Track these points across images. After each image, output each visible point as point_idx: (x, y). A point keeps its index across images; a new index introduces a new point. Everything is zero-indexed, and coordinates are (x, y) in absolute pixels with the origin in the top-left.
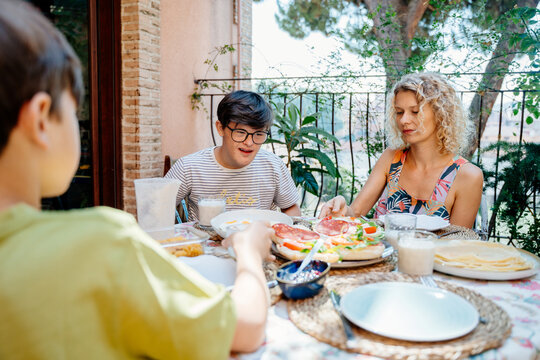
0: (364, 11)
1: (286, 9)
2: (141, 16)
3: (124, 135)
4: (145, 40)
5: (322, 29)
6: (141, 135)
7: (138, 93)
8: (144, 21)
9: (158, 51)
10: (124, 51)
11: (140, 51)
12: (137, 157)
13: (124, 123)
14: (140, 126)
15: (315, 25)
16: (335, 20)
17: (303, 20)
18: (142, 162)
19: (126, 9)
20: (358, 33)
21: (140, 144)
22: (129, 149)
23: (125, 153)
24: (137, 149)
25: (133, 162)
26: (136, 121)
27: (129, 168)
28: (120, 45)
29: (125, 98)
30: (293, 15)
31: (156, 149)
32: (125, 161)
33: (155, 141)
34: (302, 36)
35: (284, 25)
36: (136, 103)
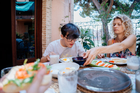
0: (98, 12)
1: (82, 12)
2: (47, 9)
3: (43, 37)
4: (48, 15)
5: (89, 16)
6: (46, 37)
7: (46, 27)
9: (51, 17)
10: (43, 17)
11: (46, 17)
12: (45, 42)
13: (43, 34)
14: (46, 35)
15: (87, 15)
16: (92, 14)
17: (85, 14)
19: (43, 8)
20: (96, 17)
21: (46, 39)
22: (44, 40)
23: (43, 41)
24: (45, 40)
25: (44, 43)
27: (44, 45)
29: (43, 28)
30: (83, 13)
31: (50, 40)
32: (43, 43)
33: (50, 38)
34: (85, 17)
35: (81, 15)
36: (45, 29)
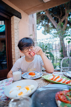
0: (56, 30)
1: (43, 31)
2: (15, 30)
3: (13, 52)
4: (16, 34)
5: (49, 33)
6: (15, 52)
7: (15, 44)
8: (15, 31)
9: (18, 36)
10: (12, 37)
11: (15, 36)
12: (15, 56)
13: (12, 50)
14: (15, 50)
15: (48, 33)
17: (46, 32)
18: (16, 57)
19: (12, 29)
20: (55, 33)
21: (15, 54)
22: (13, 55)
23: (13, 56)
25: (14, 57)
26: (14, 50)
27: (14, 58)
28: (11, 36)
29: (12, 45)
30: (44, 31)
31: (19, 54)
32: (13, 57)
33: (18, 53)
34: (46, 35)
35: (43, 33)
36: (14, 46)
